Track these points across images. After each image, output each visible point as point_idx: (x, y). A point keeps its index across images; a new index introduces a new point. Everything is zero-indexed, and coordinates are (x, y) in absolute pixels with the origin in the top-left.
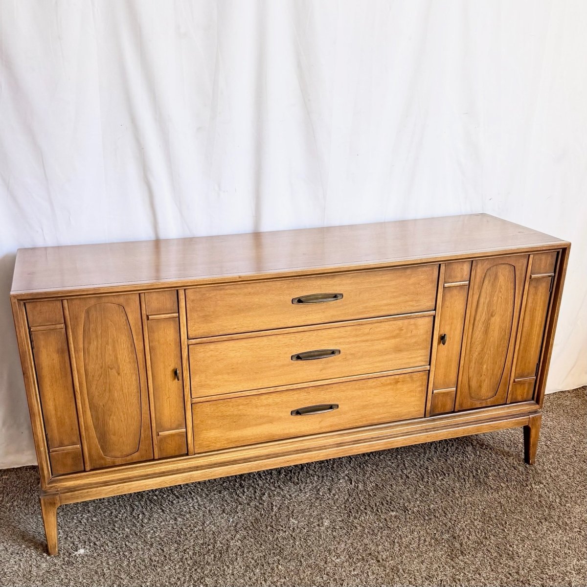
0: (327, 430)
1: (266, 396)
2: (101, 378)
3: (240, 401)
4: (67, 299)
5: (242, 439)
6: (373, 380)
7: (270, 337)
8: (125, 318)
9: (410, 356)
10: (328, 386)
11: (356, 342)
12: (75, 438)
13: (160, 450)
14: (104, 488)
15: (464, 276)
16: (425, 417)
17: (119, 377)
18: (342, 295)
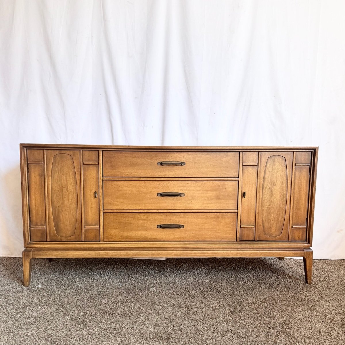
0: (178, 240)
1: (144, 214)
2: (59, 192)
3: (129, 215)
4: (46, 149)
5: (130, 237)
6: (204, 214)
7: (146, 182)
8: (72, 162)
9: (225, 203)
10: (178, 213)
11: (194, 190)
12: (43, 223)
13: (85, 236)
14: (54, 252)
15: (255, 160)
16: (237, 241)
17: (67, 193)
18: (185, 163)
